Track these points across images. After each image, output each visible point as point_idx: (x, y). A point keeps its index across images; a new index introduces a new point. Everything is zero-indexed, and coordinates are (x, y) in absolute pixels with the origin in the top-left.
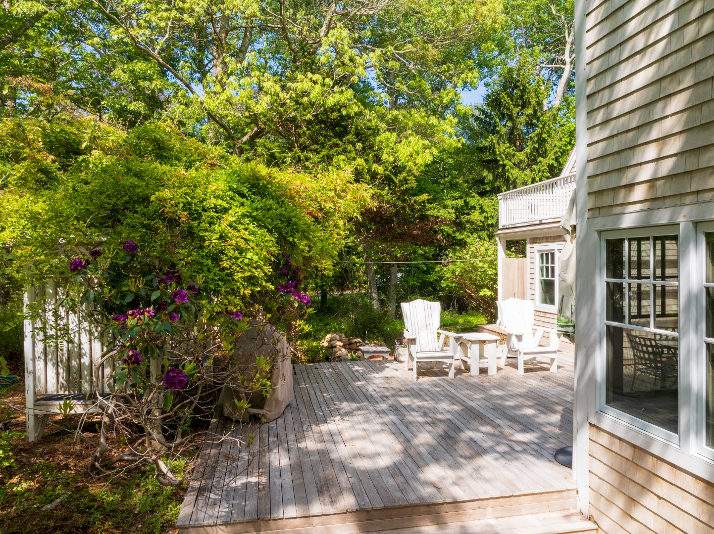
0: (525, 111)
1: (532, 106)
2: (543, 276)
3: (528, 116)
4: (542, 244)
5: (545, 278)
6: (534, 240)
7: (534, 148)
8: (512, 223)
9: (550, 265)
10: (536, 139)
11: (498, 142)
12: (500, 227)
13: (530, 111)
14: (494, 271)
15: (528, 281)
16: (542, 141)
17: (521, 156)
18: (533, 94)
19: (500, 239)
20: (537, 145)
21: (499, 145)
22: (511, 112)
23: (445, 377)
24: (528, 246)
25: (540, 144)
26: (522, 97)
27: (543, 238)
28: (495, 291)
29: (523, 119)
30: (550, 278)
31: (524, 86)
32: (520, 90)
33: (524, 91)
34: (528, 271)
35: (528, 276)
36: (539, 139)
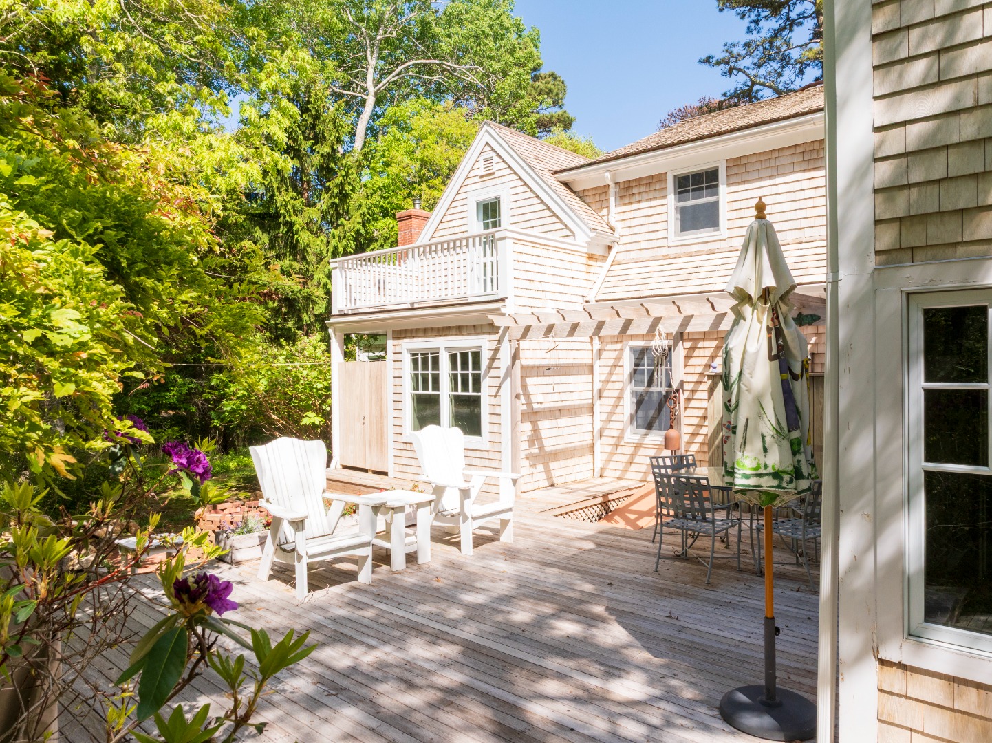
0: (317, 148)
1: (329, 143)
2: (418, 390)
3: (322, 155)
4: (415, 340)
5: (420, 392)
6: (400, 334)
7: (333, 203)
8: (353, 307)
9: (430, 371)
10: (336, 191)
11: (278, 188)
12: (334, 312)
13: (326, 149)
14: (325, 383)
15: (390, 397)
16: (344, 196)
17: (314, 214)
18: (330, 126)
19: (334, 331)
20: (337, 201)
21: (280, 192)
22: (299, 146)
23: (353, 583)
24: (390, 343)
25: (341, 200)
26: (313, 127)
27: (417, 330)
28: (327, 415)
29: (316, 159)
30: (430, 392)
31: (317, 111)
32: (311, 116)
33: (317, 117)
34: (390, 381)
35: (390, 389)
36: (341, 192)
